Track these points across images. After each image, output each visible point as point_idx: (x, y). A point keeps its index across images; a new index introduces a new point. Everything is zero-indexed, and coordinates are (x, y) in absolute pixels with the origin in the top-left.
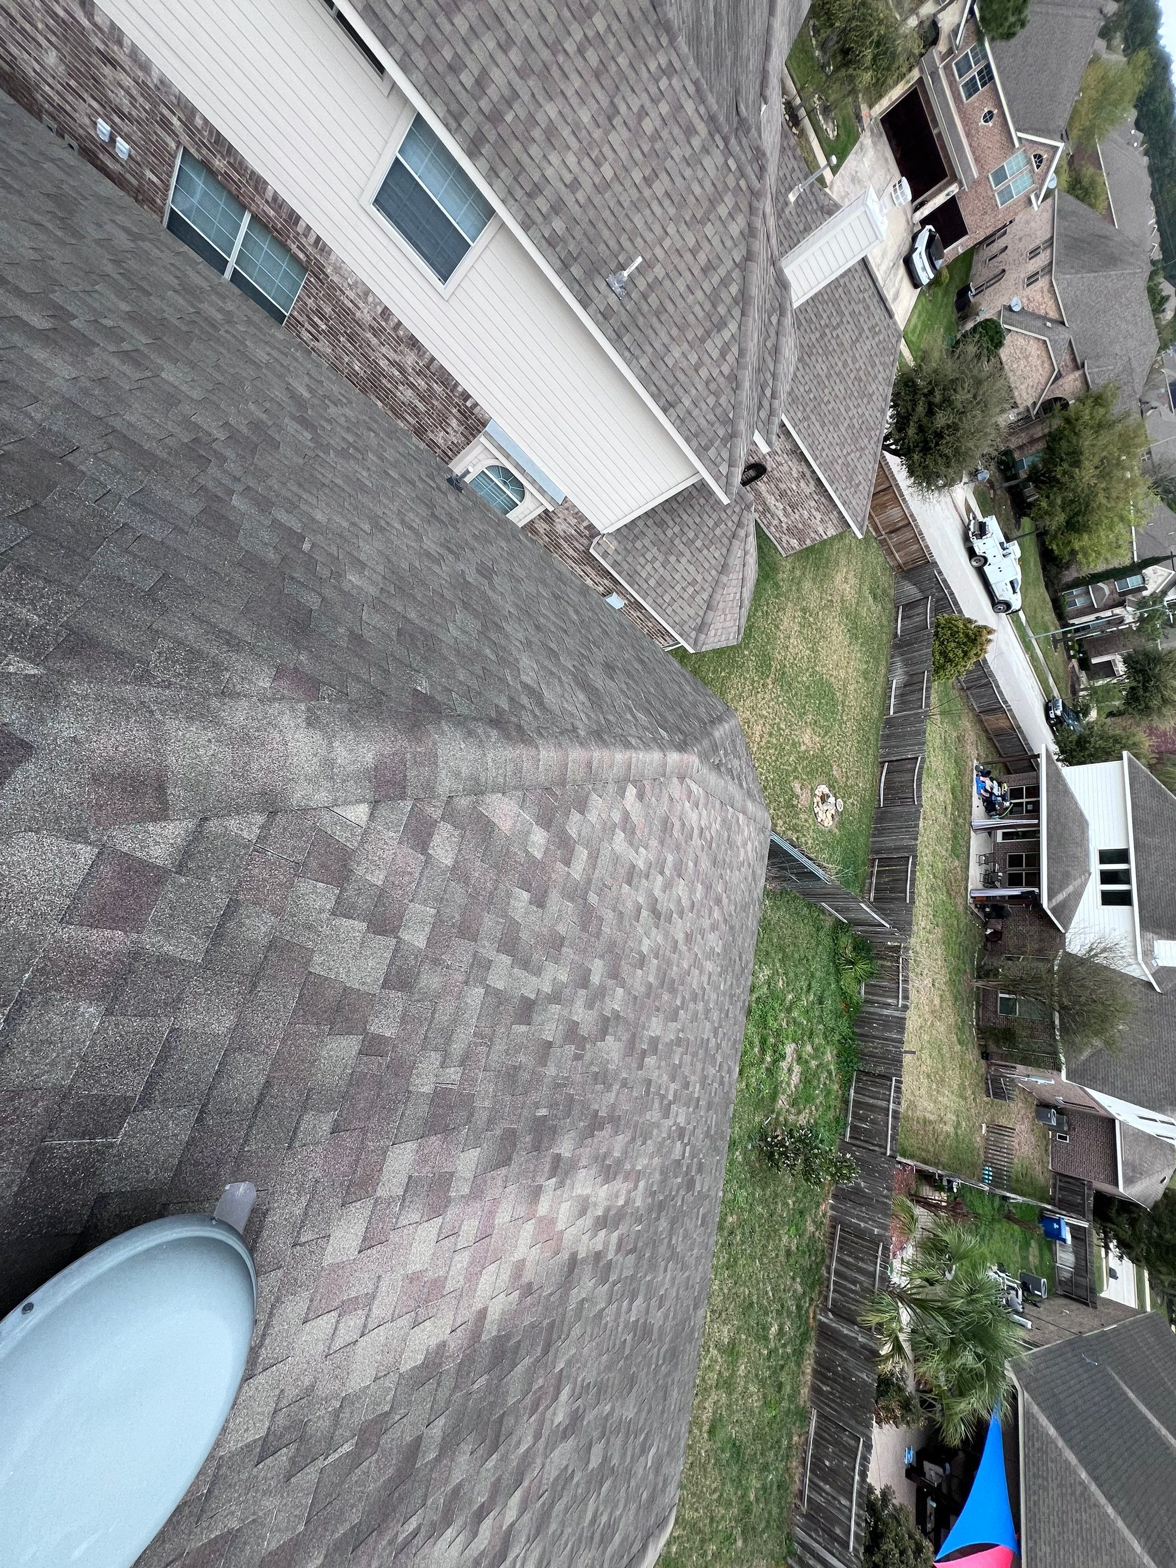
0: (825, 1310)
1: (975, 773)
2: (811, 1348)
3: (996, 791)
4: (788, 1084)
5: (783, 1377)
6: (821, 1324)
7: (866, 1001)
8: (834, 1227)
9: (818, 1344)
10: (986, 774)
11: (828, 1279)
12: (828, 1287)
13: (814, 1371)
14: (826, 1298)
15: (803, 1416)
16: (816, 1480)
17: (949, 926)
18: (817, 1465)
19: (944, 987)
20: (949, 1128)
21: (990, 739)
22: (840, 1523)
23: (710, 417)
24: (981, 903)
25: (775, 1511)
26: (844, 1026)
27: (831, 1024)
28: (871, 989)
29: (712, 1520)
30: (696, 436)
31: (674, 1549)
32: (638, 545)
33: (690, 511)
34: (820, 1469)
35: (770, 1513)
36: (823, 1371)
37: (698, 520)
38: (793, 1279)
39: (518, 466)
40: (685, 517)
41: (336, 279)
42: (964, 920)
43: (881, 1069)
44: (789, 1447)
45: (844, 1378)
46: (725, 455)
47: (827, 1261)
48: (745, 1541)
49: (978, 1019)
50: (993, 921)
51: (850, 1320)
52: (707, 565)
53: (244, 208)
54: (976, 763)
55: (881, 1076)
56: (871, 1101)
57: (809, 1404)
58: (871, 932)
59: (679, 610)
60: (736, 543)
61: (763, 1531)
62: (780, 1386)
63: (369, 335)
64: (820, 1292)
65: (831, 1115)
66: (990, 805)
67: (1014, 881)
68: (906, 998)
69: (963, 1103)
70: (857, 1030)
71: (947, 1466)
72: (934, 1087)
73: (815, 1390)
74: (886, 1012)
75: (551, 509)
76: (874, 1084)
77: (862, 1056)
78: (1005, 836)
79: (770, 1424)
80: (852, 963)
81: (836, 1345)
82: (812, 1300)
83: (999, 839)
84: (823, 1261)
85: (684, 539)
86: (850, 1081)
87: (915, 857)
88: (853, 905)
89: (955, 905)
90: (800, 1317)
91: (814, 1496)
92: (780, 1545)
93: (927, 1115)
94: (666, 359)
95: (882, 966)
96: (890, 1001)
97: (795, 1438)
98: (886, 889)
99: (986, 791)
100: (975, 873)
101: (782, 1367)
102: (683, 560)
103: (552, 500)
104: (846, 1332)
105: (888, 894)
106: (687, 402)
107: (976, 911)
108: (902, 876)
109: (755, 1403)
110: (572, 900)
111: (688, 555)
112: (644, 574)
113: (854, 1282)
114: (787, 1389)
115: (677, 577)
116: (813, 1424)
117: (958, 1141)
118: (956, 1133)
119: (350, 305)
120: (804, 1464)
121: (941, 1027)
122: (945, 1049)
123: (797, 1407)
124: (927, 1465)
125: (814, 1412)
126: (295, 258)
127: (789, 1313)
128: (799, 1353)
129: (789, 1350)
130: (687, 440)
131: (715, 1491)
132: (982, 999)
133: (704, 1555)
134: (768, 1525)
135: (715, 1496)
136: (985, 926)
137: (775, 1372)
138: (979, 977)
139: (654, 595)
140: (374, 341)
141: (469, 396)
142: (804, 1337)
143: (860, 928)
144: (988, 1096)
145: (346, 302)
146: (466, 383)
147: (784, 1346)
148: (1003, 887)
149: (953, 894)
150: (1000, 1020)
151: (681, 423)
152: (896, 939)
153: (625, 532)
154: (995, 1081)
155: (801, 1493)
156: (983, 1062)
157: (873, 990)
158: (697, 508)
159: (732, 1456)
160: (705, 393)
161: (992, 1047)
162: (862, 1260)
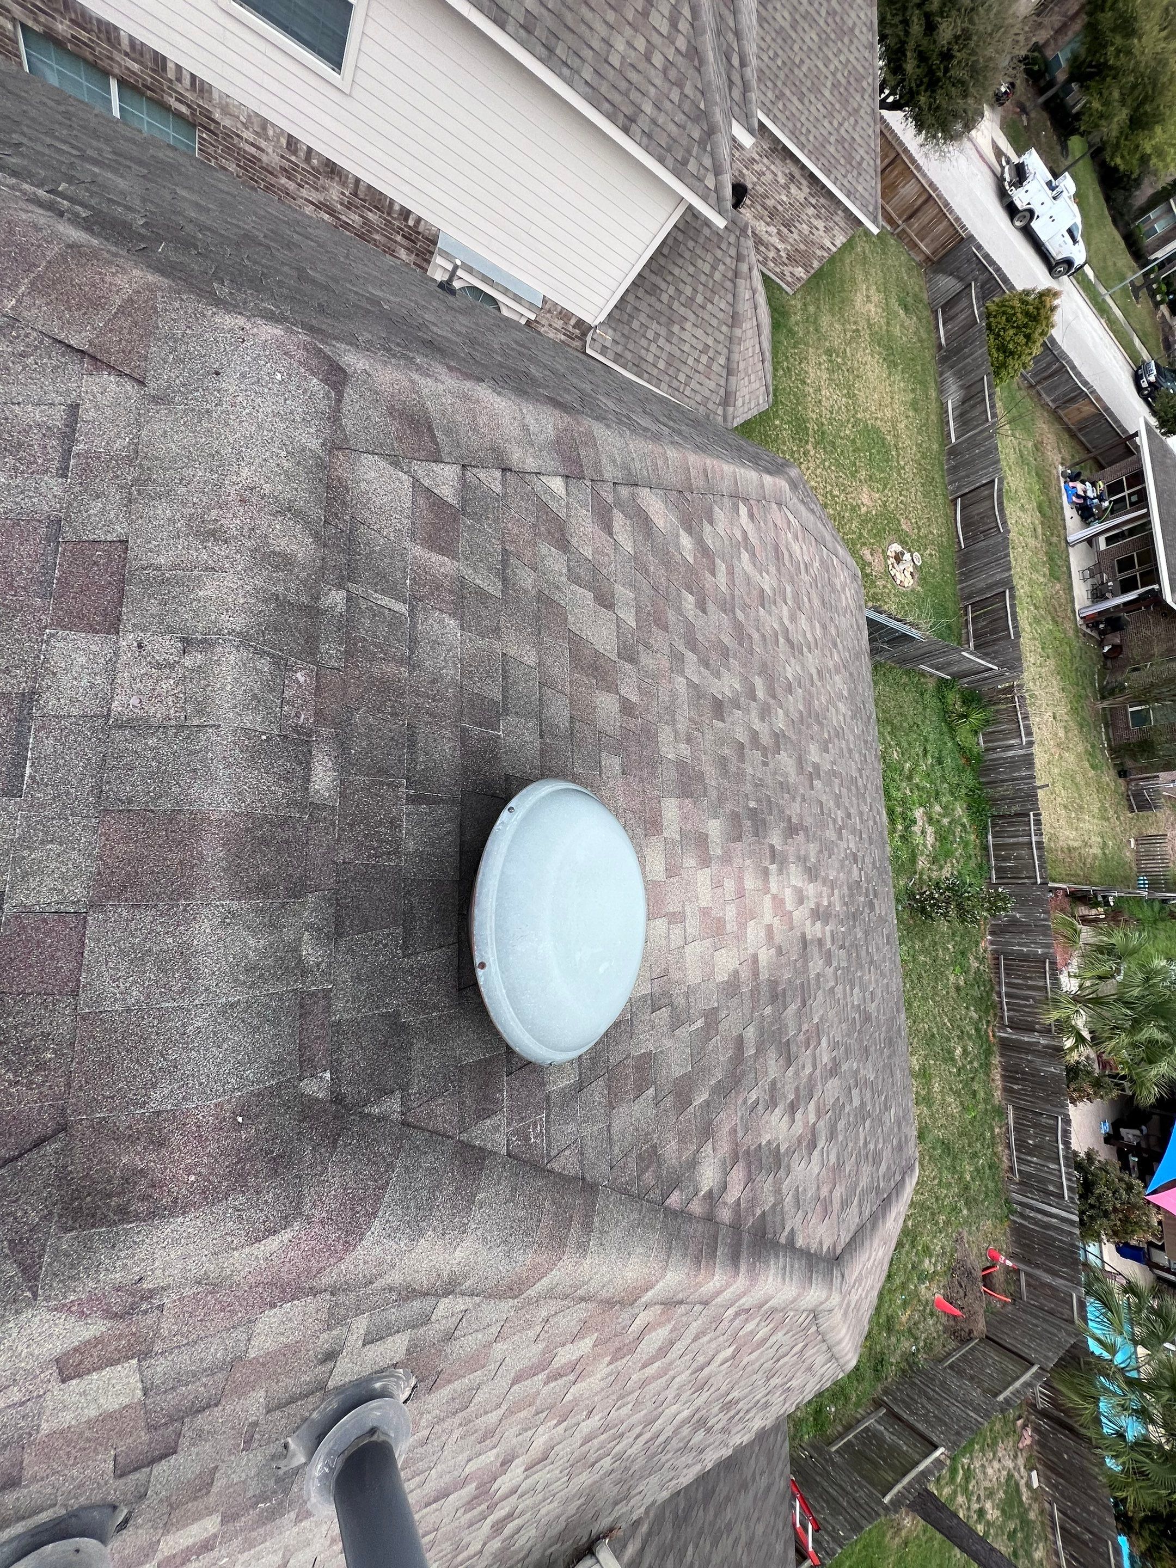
0: (1003, 1027)
1: (1062, 480)
2: (996, 1060)
3: (1090, 494)
4: (925, 845)
5: (976, 1086)
6: (1001, 1038)
7: (987, 750)
8: (998, 959)
9: (1002, 1055)
10: (1075, 477)
11: (1001, 1002)
12: (1002, 1008)
13: (1002, 1076)
14: (1002, 1018)
15: (1000, 1112)
16: (1023, 1156)
17: (1060, 655)
18: (1021, 1144)
19: (1066, 717)
20: (1096, 851)
21: (1073, 435)
22: (1051, 1182)
23: (680, 118)
24: (1093, 622)
25: (991, 1185)
26: (969, 779)
27: (955, 780)
28: (989, 737)
29: (937, 1199)
30: (669, 150)
31: (910, 1223)
32: (635, 325)
33: (680, 262)
34: (1025, 1147)
35: (986, 1186)
36: (1010, 1074)
37: (691, 269)
38: (967, 1008)
39: (485, 279)
40: (677, 271)
41: (227, 122)
42: (1076, 644)
43: (1016, 808)
44: (993, 1137)
45: (1033, 1075)
46: (707, 162)
47: (997, 988)
48: (969, 1209)
49: (1109, 740)
50: (1109, 636)
51: (1030, 1029)
52: (715, 322)
53: (106, 74)
54: (1061, 468)
55: (1017, 815)
56: (1012, 840)
57: (1004, 1102)
58: (978, 681)
59: (698, 387)
60: (741, 282)
61: (984, 1200)
62: (974, 1093)
63: (284, 181)
64: (995, 1015)
65: (972, 864)
66: (1086, 512)
67: (1127, 586)
68: (1029, 734)
69: (1106, 824)
70: (982, 780)
71: (1144, 1128)
72: (1073, 815)
73: (1006, 1090)
74: (1010, 754)
75: (533, 317)
76: (1011, 824)
77: (994, 801)
78: (1109, 541)
79: (971, 1123)
80: (966, 716)
81: (1020, 1052)
82: (988, 1022)
83: (1102, 545)
84: (992, 989)
85: (683, 299)
86: (985, 828)
87: (1012, 589)
88: (955, 657)
89: (1065, 631)
90: (980, 1037)
91: (1023, 1168)
92: (1001, 1208)
93: (1071, 843)
94: (611, 59)
95: (997, 711)
96: (1012, 742)
97: (997, 1130)
98: (986, 633)
99: (1078, 496)
100: (1081, 591)
101: (973, 1079)
102: (688, 326)
103: (531, 306)
104: (1026, 1039)
105: (990, 637)
106: (648, 108)
107: (1088, 631)
108: (1001, 613)
109: (955, 1109)
110: (725, 611)
111: (692, 317)
112: (650, 358)
113: (1026, 998)
114: (981, 1094)
115: (686, 348)
116: (1011, 1116)
117: (1107, 860)
118: (1104, 854)
119: (253, 150)
120: (1009, 1146)
121: (1070, 757)
122: (1079, 778)
123: (993, 1106)
124: (1123, 1131)
125: (1010, 1107)
126: (178, 115)
127: (970, 1037)
128: (986, 1066)
129: (976, 1064)
130: (661, 160)
131: (934, 1178)
132: (1110, 720)
133: (937, 1223)
134: (987, 1195)
135: (936, 1182)
136: (1101, 644)
137: (966, 1084)
138: (1103, 698)
139: (667, 378)
140: (291, 186)
141: (409, 213)
142: (988, 1053)
143: (966, 680)
144: (1132, 811)
145: (248, 148)
146: (401, 196)
147: (971, 1062)
148: (1114, 595)
149: (1060, 620)
150: (1134, 734)
151: (648, 141)
152: (1006, 680)
153: (617, 314)
154: (1138, 795)
155: (1011, 1169)
156: (1121, 781)
157: (993, 737)
158: (687, 255)
159: (943, 1152)
160: (665, 87)
161: (1129, 764)
162: (1030, 978)
